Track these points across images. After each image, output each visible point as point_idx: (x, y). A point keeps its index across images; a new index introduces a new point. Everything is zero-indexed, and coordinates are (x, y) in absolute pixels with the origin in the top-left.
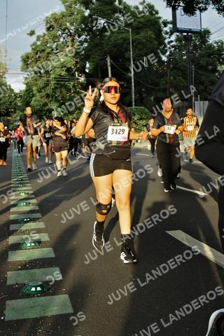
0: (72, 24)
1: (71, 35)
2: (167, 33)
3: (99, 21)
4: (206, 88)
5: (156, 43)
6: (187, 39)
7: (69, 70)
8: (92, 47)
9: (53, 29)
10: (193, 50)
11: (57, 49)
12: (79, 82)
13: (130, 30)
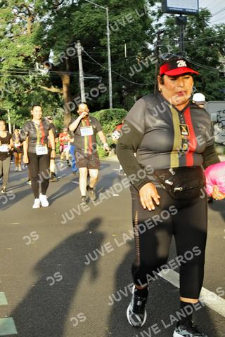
1: (29, 14)
2: (154, 14)
4: (204, 85)
5: (141, 27)
6: (181, 22)
7: (27, 60)
8: (58, 31)
9: (6, 5)
10: (188, 36)
11: (12, 33)
12: (40, 77)
13: (107, 9)
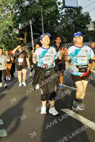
0: (11, 4)
1: (11, 10)
2: (60, 8)
3: (25, 3)
5: (55, 13)
6: (71, 11)
7: (10, 27)
8: (22, 16)
9: (2, 6)
10: (74, 17)
11: (4, 17)
12: (15, 34)
13: (41, 7)
